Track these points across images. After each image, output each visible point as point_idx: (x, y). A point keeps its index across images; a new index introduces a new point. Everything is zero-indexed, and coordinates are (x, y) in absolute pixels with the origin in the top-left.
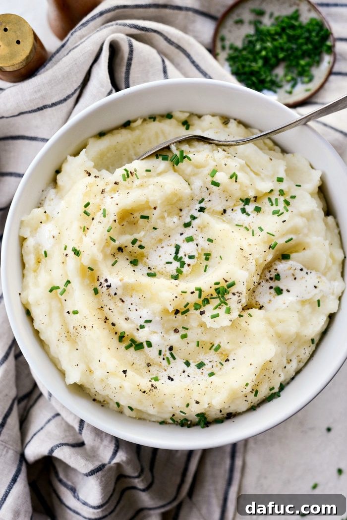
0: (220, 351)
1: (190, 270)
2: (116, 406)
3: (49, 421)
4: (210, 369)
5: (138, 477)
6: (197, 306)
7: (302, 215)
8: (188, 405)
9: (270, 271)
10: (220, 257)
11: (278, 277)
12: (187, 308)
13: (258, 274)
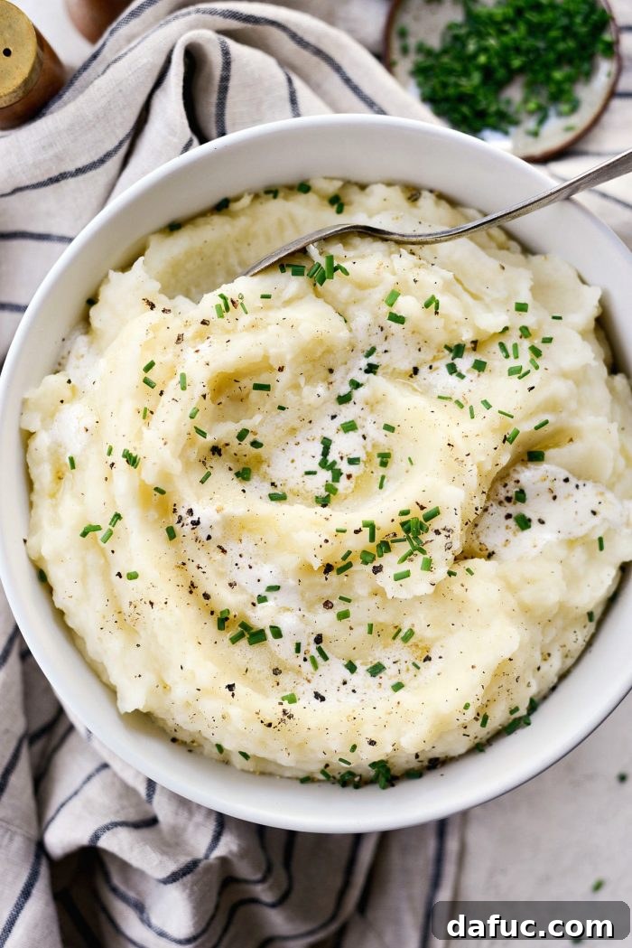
0: (412, 641)
1: (352, 486)
2: (216, 750)
3: (89, 778)
4: (395, 676)
5: (263, 881)
6: (366, 557)
7: (565, 375)
8: (354, 747)
9: (505, 485)
10: (410, 459)
11: (521, 496)
12: (347, 561)
13: (484, 492)
